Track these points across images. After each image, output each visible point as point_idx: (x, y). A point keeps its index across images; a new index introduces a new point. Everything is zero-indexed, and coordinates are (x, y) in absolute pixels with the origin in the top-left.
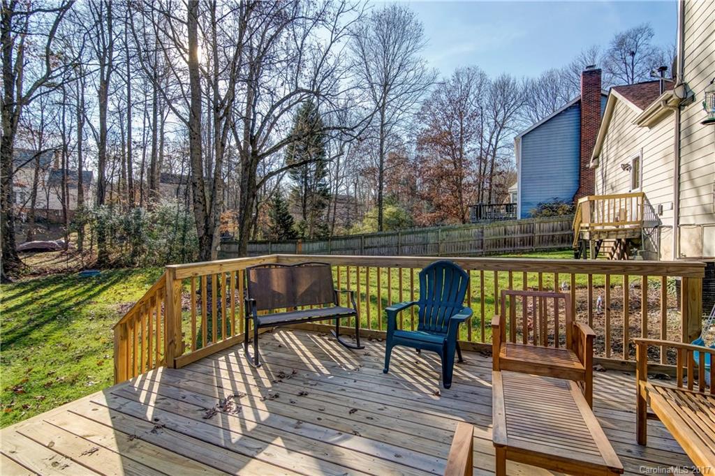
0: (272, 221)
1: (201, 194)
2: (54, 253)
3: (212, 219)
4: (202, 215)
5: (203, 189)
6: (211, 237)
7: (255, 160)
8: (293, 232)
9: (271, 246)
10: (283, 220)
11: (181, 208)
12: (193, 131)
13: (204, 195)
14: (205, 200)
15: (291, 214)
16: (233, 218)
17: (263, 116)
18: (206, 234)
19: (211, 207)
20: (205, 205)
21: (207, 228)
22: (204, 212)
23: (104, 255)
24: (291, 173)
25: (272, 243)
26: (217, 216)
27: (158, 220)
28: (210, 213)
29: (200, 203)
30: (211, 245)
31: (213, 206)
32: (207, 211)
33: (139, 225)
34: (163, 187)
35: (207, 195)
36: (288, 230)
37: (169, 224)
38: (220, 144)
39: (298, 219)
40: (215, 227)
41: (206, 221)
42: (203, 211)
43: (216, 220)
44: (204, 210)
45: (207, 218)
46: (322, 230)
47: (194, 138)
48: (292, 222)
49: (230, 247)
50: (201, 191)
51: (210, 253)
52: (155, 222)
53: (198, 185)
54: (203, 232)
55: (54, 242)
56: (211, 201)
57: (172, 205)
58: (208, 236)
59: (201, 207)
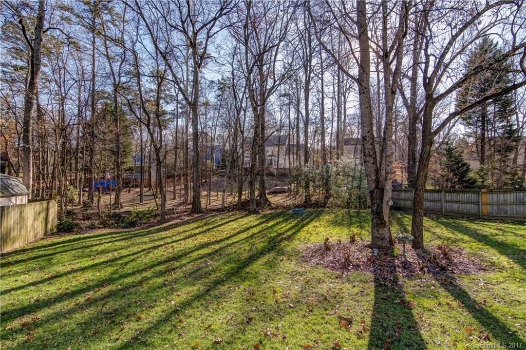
0: (443, 169)
1: (371, 147)
2: (285, 194)
3: (383, 172)
4: (372, 168)
5: (373, 142)
6: (382, 190)
7: (430, 103)
8: (469, 179)
9: (445, 196)
10: (458, 167)
11: (357, 162)
12: (362, 86)
13: (374, 148)
14: (375, 153)
15: (465, 161)
16: (401, 168)
17: (436, 58)
18: (377, 187)
19: (381, 160)
20: (375, 158)
21: (377, 182)
22: (374, 166)
23: (308, 197)
24: (464, 119)
25: (446, 192)
26: (389, 168)
27: (340, 172)
28: (381, 166)
29: (370, 156)
30: (382, 199)
31: (384, 158)
32: (378, 163)
33: (329, 177)
34: (347, 148)
35: (378, 149)
36: (463, 178)
37: (349, 175)
38: (390, 91)
39: (475, 165)
40: (386, 180)
41: (377, 174)
42: (373, 164)
43: (387, 173)
44: (375, 163)
45: (377, 171)
46: (509, 176)
47: (364, 93)
48: (468, 170)
49: (399, 195)
50: (371, 144)
51: (382, 208)
52: (338, 174)
53: (367, 138)
54: (374, 185)
55: (286, 188)
56: (381, 154)
57: (349, 160)
58: (379, 189)
59: (371, 160)
